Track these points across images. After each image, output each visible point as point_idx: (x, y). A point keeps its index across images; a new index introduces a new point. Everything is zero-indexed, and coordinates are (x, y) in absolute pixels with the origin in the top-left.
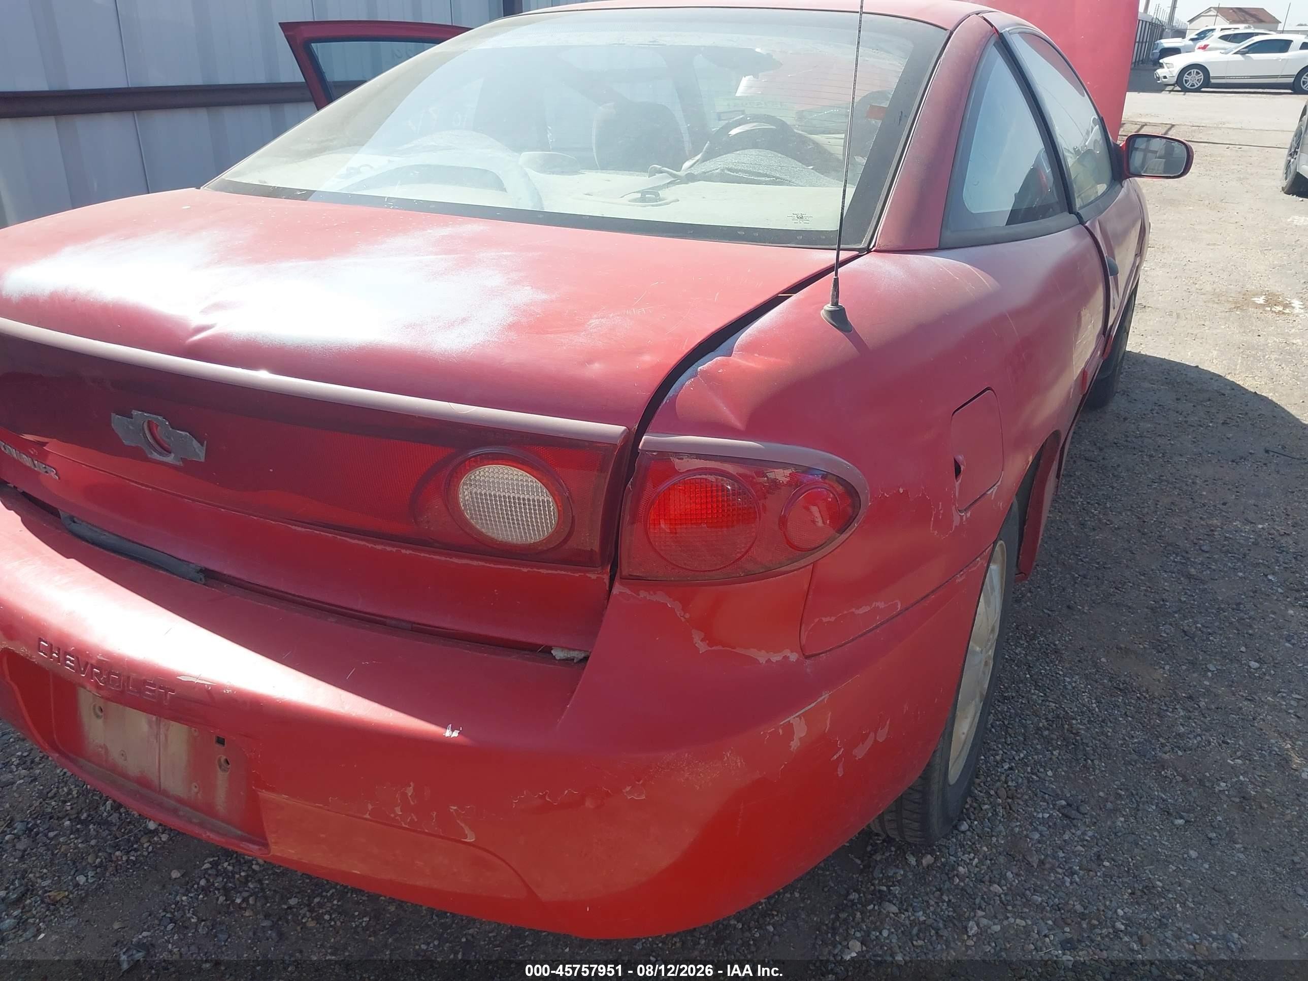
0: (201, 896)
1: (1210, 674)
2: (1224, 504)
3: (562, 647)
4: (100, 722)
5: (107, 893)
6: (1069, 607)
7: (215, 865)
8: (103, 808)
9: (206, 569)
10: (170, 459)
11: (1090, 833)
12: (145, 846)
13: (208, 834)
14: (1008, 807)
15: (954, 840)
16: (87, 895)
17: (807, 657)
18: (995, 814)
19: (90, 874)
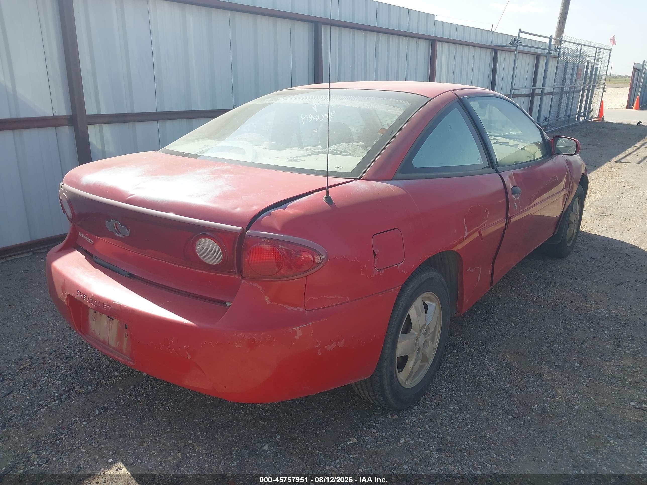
0: (127, 397)
1: (554, 366)
2: (601, 301)
3: (229, 302)
4: (94, 322)
5: (97, 392)
6: (503, 336)
7: (134, 388)
8: (102, 367)
9: (131, 274)
10: (120, 236)
11: (468, 416)
12: (113, 380)
13: (119, 358)
14: (438, 404)
15: (410, 412)
16: (90, 392)
17: (307, 310)
18: (431, 405)
19: (93, 386)
